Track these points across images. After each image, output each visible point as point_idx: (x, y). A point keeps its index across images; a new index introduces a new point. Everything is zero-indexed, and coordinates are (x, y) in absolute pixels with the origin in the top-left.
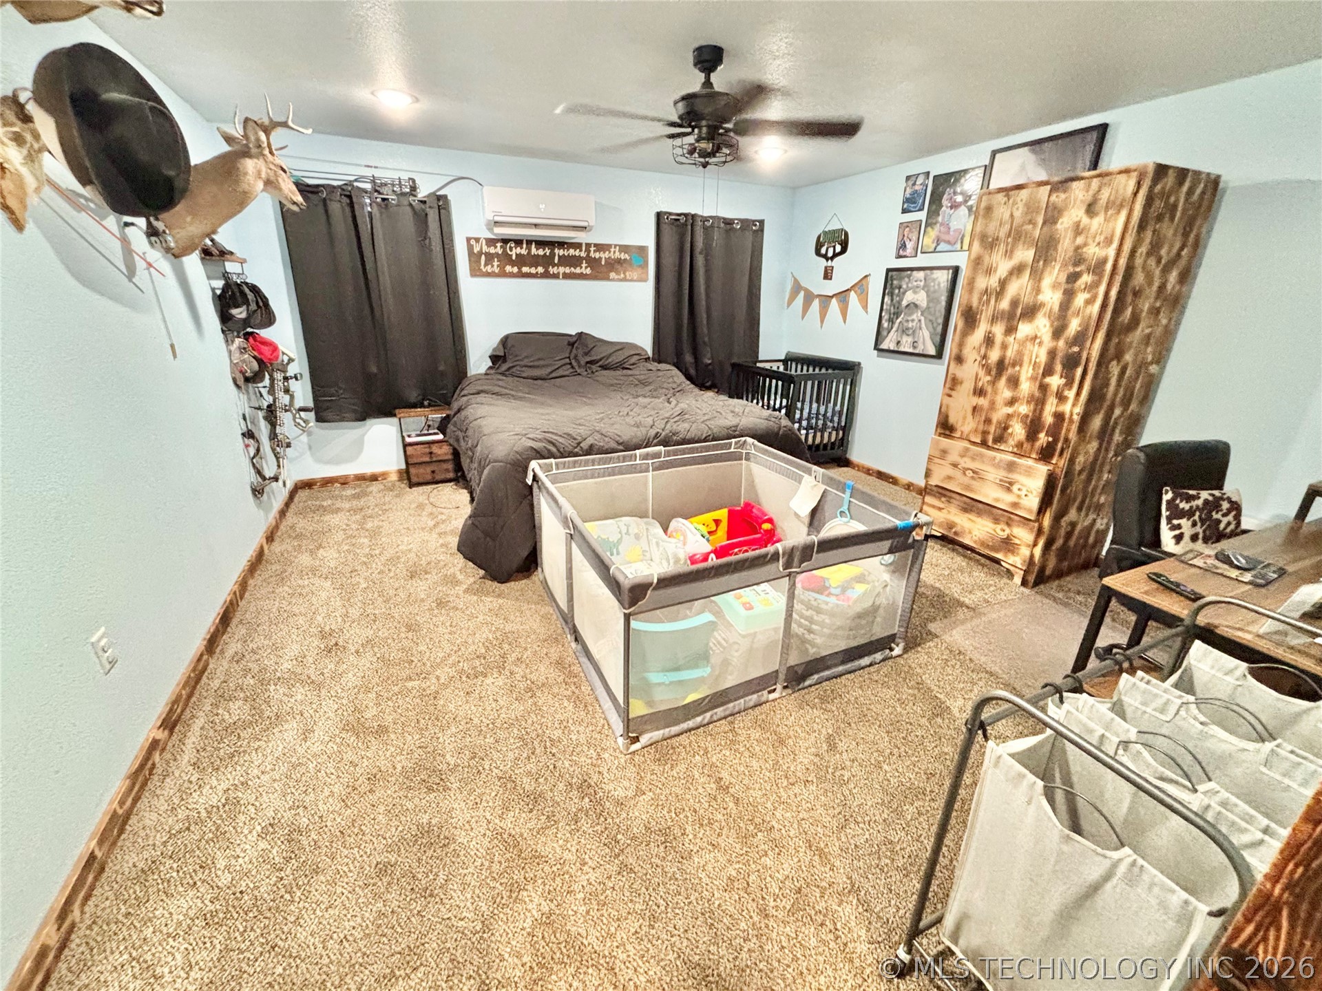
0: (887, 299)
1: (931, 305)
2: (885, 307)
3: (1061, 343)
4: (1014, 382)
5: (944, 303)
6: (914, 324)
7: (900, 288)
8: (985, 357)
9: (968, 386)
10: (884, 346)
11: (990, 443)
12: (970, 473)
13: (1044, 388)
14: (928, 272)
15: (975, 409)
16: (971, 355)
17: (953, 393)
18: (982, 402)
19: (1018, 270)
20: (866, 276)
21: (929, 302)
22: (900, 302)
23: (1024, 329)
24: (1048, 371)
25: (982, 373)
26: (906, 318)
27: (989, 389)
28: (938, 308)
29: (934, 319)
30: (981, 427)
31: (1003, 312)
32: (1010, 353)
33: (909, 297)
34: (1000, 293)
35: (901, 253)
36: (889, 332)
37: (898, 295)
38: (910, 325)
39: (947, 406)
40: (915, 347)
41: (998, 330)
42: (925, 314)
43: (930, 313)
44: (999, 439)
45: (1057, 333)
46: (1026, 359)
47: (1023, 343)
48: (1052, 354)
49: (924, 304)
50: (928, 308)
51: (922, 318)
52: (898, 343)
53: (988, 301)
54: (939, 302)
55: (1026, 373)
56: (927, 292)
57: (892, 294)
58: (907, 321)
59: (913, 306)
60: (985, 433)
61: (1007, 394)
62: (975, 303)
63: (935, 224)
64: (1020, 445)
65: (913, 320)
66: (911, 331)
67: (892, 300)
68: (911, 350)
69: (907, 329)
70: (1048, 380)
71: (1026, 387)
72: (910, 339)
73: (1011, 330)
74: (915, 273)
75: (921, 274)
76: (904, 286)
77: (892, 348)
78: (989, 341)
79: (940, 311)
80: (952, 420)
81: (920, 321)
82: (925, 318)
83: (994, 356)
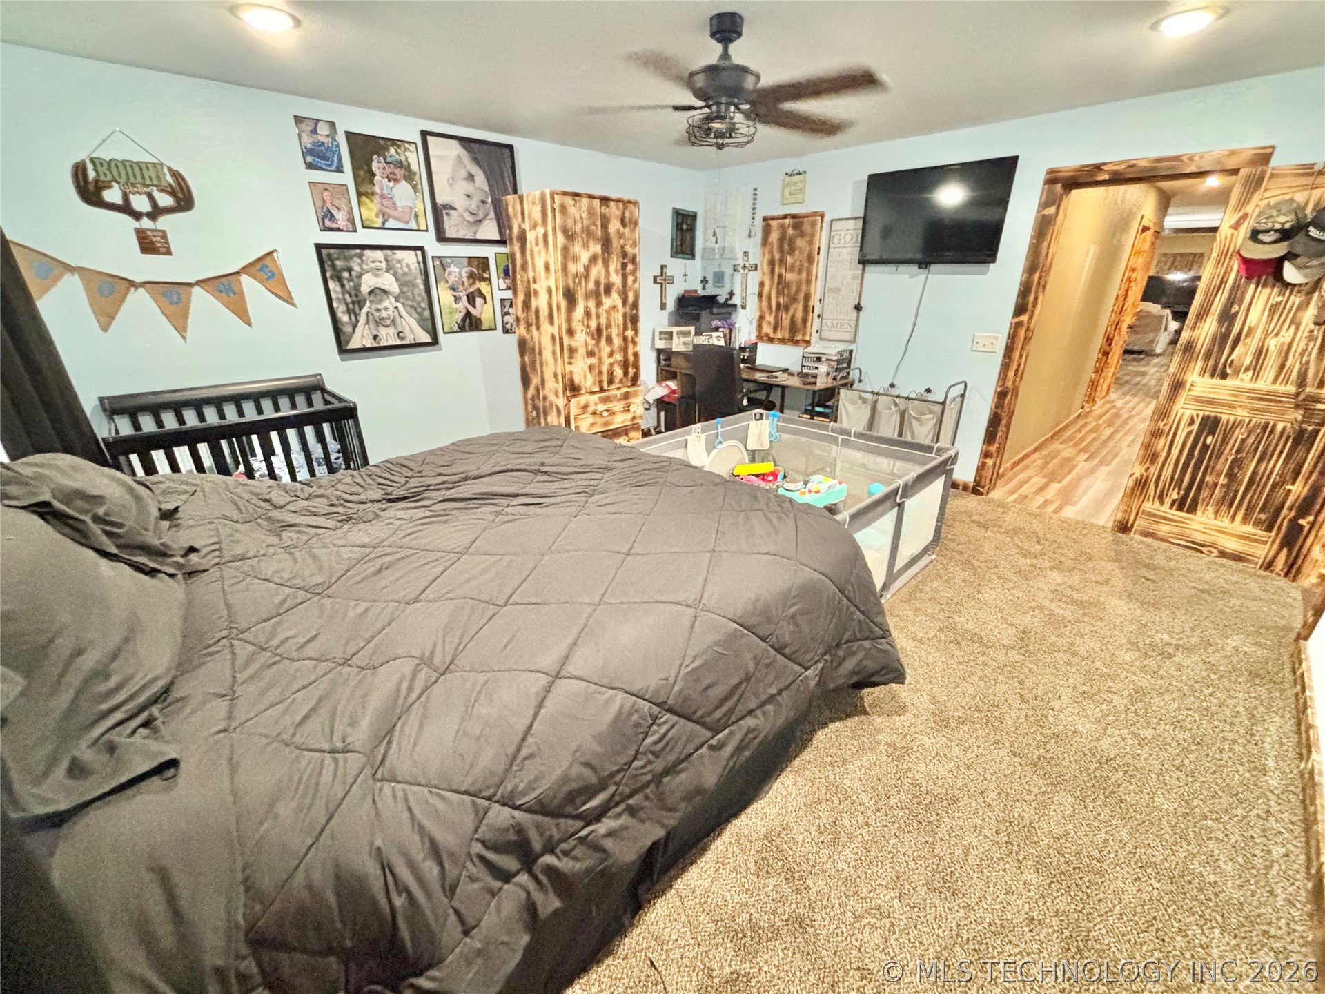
0: (332, 285)
1: (405, 289)
2: (333, 296)
3: (628, 309)
4: (609, 340)
5: (422, 287)
6: (390, 312)
7: (350, 270)
8: (588, 327)
9: (582, 351)
10: (355, 343)
11: (606, 388)
12: (605, 414)
13: (625, 339)
14: (388, 252)
15: (591, 368)
16: (578, 327)
17: (573, 361)
18: (594, 360)
19: (594, 259)
20: (270, 253)
21: (401, 286)
22: (357, 288)
23: (607, 302)
24: (625, 329)
25: (589, 339)
26: (374, 307)
27: (596, 350)
28: (416, 292)
29: (415, 304)
30: (597, 379)
31: (591, 291)
32: (603, 321)
33: (368, 282)
34: (587, 277)
35: (328, 223)
36: (354, 327)
37: (350, 280)
38: (384, 314)
39: (571, 372)
40: (402, 339)
41: (592, 304)
42: (402, 300)
43: (408, 299)
44: (610, 382)
45: (624, 302)
46: (613, 324)
47: (608, 312)
48: (625, 316)
49: (394, 287)
50: (402, 292)
51: (399, 305)
52: (375, 337)
53: (580, 281)
54: (415, 286)
55: (614, 331)
56: (395, 275)
57: (339, 279)
58: (378, 310)
59: (379, 293)
60: (601, 382)
61: (607, 349)
62: (571, 285)
63: (373, 194)
64: (621, 381)
65: (386, 309)
66: (388, 322)
67: (343, 286)
68: (398, 342)
69: (383, 319)
70: (626, 334)
71: (617, 341)
72: (392, 330)
73: (599, 304)
74: (367, 252)
75: (379, 254)
76: (357, 268)
77: (368, 345)
78: (587, 313)
79: (420, 295)
80: (577, 381)
81: (396, 308)
82: (403, 304)
83: (593, 324)
